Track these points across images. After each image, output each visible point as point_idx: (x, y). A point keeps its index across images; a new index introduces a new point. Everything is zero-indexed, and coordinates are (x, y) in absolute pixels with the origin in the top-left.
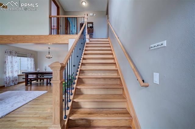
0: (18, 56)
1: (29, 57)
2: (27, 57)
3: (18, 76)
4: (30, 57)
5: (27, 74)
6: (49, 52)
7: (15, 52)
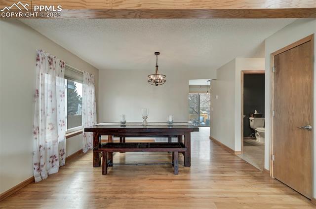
1: (86, 83)
4: (89, 82)
6: (157, 66)
7: (61, 64)
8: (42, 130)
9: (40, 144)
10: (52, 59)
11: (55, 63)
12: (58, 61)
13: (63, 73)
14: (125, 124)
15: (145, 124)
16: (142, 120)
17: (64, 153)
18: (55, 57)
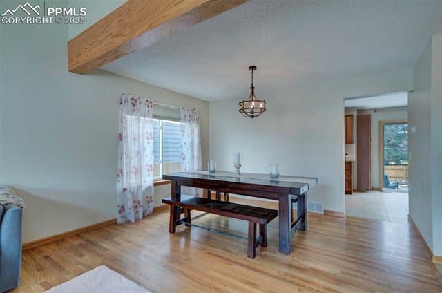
0: (154, 117)
1: (185, 121)
2: (179, 120)
3: (155, 184)
4: (189, 119)
5: (177, 183)
6: (252, 88)
7: (147, 103)
8: (127, 173)
9: (125, 187)
10: (136, 100)
11: (140, 103)
12: (144, 101)
13: (151, 113)
14: (214, 174)
15: (237, 176)
16: (234, 170)
17: (152, 201)
18: (139, 98)
